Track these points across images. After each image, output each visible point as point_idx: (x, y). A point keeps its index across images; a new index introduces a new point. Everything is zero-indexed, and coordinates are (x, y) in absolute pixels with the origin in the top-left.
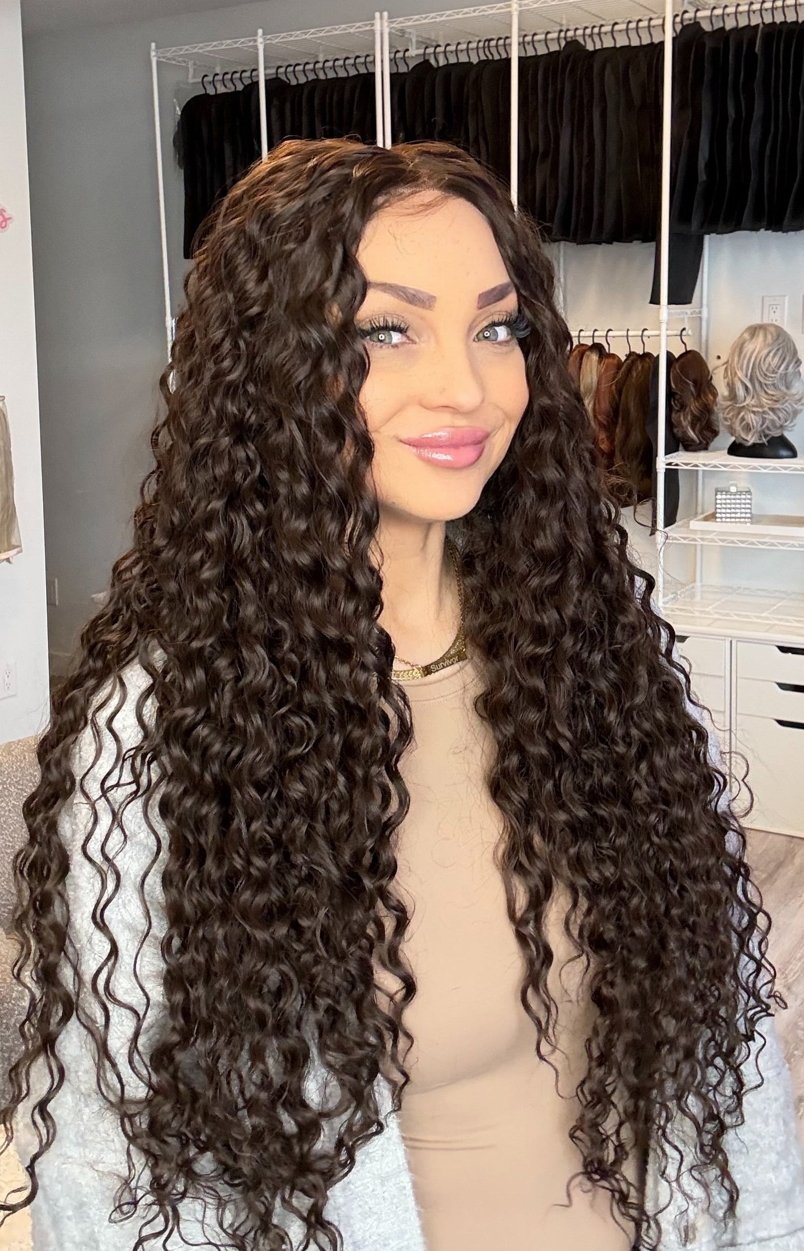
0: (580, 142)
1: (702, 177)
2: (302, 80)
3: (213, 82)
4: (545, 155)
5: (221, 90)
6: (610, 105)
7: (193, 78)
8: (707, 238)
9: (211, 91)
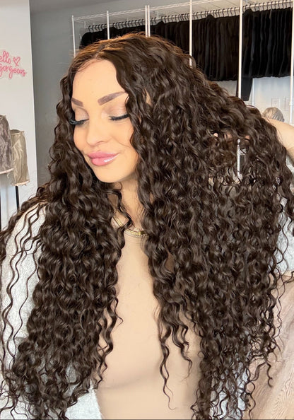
0: (212, 49)
1: (252, 59)
2: (121, 28)
3: (92, 28)
4: (201, 52)
5: (95, 31)
6: (222, 36)
7: (85, 27)
8: (254, 79)
9: (92, 31)
